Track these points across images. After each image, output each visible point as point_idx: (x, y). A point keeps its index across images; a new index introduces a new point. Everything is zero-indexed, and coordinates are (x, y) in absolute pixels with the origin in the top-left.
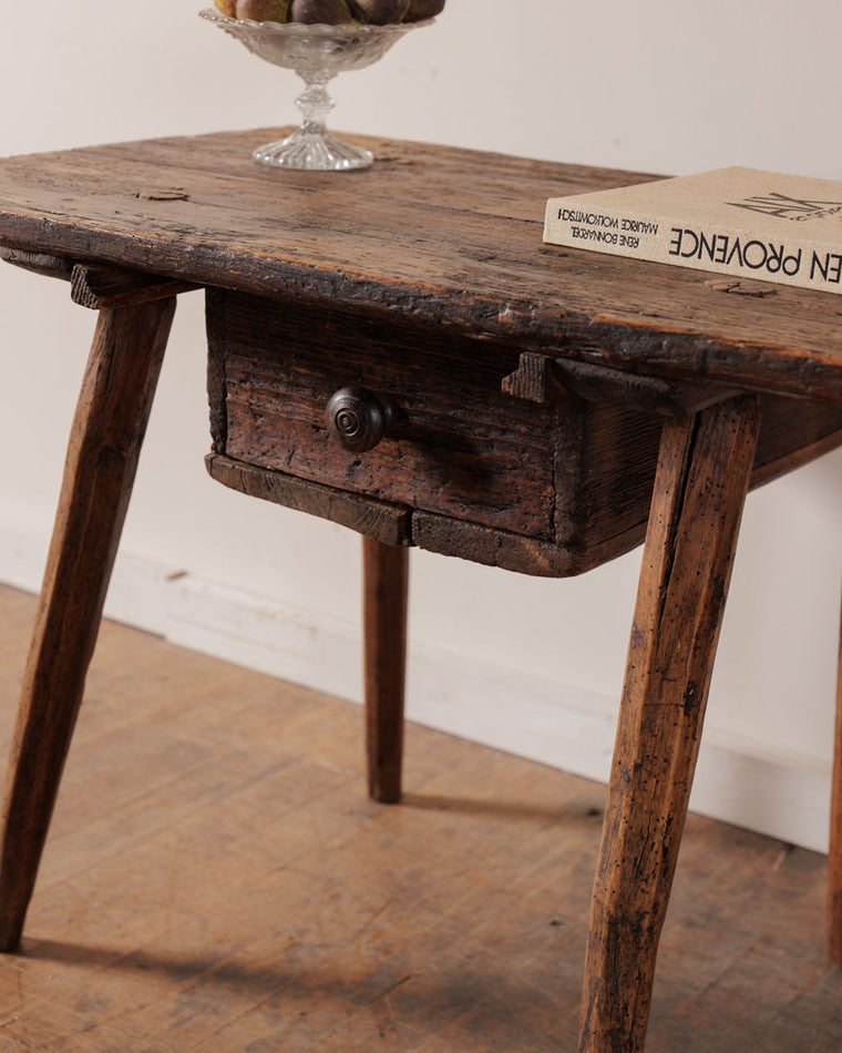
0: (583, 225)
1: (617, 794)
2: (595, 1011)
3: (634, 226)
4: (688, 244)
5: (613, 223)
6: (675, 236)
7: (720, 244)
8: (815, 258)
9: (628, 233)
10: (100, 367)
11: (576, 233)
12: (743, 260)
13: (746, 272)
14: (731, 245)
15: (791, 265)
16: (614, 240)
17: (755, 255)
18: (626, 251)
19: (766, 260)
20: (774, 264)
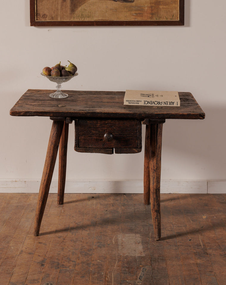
0: (130, 102)
1: (154, 173)
2: (155, 202)
3: (138, 101)
4: (146, 103)
5: (135, 101)
6: (144, 102)
7: (151, 102)
8: (164, 102)
9: (137, 102)
10: (56, 133)
11: (129, 103)
12: (154, 104)
13: (155, 105)
14: (152, 102)
15: (161, 104)
16: (135, 103)
17: (156, 103)
18: (137, 105)
19: (158, 103)
20: (159, 104)
